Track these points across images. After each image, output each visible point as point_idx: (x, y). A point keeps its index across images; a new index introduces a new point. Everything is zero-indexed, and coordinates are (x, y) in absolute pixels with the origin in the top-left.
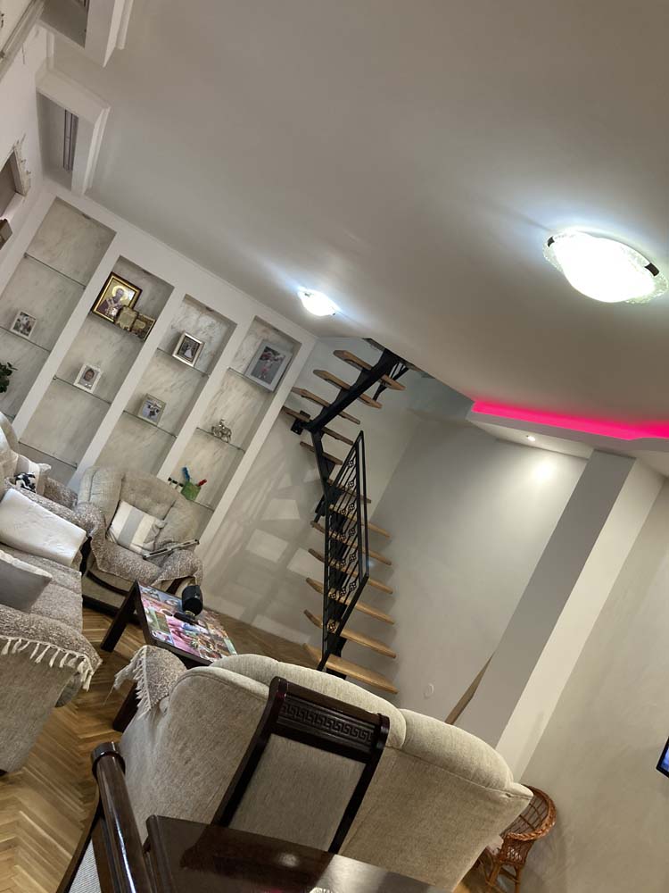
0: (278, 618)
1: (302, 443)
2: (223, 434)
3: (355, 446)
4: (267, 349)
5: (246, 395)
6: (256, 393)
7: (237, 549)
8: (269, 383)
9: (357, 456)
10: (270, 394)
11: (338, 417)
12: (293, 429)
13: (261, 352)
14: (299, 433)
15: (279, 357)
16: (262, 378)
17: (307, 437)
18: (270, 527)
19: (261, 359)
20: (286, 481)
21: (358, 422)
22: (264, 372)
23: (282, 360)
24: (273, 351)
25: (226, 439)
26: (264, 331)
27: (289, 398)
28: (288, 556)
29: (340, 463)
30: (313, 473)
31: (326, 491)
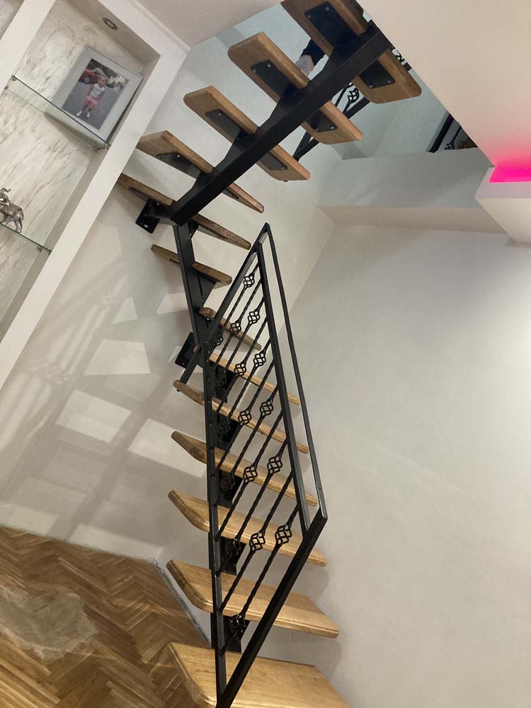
0: (114, 527)
1: (155, 248)
2: (6, 215)
3: (257, 249)
4: (93, 64)
5: (53, 149)
6: (72, 148)
7: (42, 424)
8: (98, 127)
9: (261, 265)
10: (97, 149)
11: (222, 197)
12: (141, 221)
13: (83, 68)
14: (151, 230)
15: (117, 80)
16: (83, 117)
17: (166, 237)
18: (100, 387)
19: (81, 80)
20: (127, 311)
21: (258, 209)
22: (87, 107)
23: (122, 87)
24: (105, 69)
25: (12, 225)
26: (88, 29)
27: (132, 162)
28: (131, 432)
29: (226, 279)
30: (175, 299)
31: (196, 326)
